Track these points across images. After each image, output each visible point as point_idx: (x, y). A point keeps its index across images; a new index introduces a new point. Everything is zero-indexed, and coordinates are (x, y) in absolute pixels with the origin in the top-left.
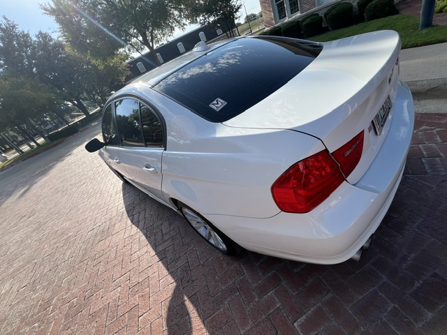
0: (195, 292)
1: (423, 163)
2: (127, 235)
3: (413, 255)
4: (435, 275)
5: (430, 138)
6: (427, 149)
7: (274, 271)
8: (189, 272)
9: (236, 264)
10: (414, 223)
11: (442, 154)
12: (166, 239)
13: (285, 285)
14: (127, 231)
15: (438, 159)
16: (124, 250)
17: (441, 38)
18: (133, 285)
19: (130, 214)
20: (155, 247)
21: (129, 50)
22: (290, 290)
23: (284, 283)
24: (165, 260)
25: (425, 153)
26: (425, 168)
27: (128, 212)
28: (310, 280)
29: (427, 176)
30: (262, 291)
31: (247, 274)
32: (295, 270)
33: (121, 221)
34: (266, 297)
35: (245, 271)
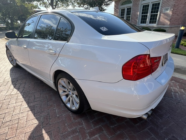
0: (50, 130)
1: (172, 94)
2: (8, 94)
3: (165, 128)
4: (173, 137)
5: (176, 86)
6: (174, 90)
7: (100, 126)
8: (49, 119)
9: (79, 120)
10: (167, 115)
11: (179, 93)
12: (36, 100)
13: (105, 133)
14: (9, 92)
15: (177, 94)
16: (4, 101)
17: (182, 53)
18: (6, 121)
19: (14, 83)
20: (28, 103)
21: (40, 4)
22: (107, 135)
23: (105, 132)
24: (33, 111)
25: (173, 91)
26: (172, 96)
27: (13, 82)
28: (119, 132)
29: (173, 99)
30: (92, 134)
31: (84, 125)
32: (112, 127)
33: (6, 85)
34: (94, 137)
35: (84, 124)
